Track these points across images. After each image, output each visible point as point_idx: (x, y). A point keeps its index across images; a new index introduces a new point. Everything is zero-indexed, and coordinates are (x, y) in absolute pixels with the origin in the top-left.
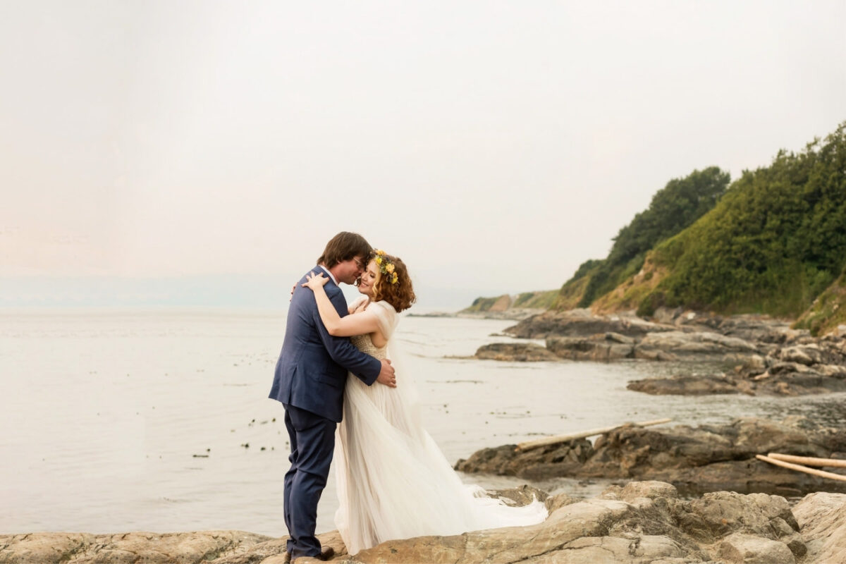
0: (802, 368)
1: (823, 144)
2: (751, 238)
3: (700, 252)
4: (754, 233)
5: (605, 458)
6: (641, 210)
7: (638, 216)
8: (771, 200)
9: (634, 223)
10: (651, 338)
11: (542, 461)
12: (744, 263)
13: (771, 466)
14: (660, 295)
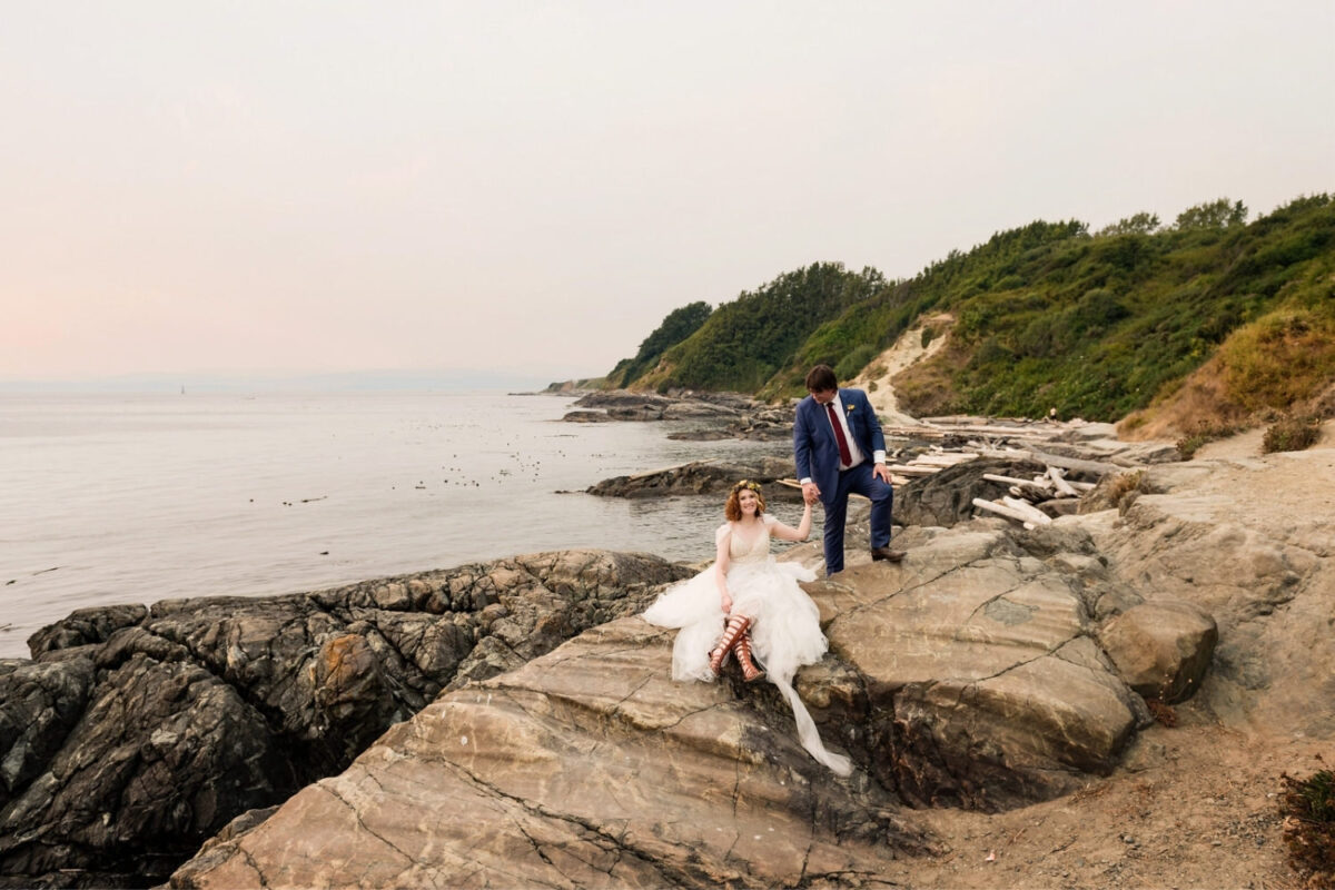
0: (772, 424)
1: (769, 287)
2: (726, 345)
3: (695, 353)
4: (728, 342)
5: (683, 484)
6: (656, 328)
7: (655, 332)
8: (737, 321)
9: (652, 336)
10: (672, 407)
11: (643, 486)
12: (722, 361)
13: (786, 487)
14: (671, 380)
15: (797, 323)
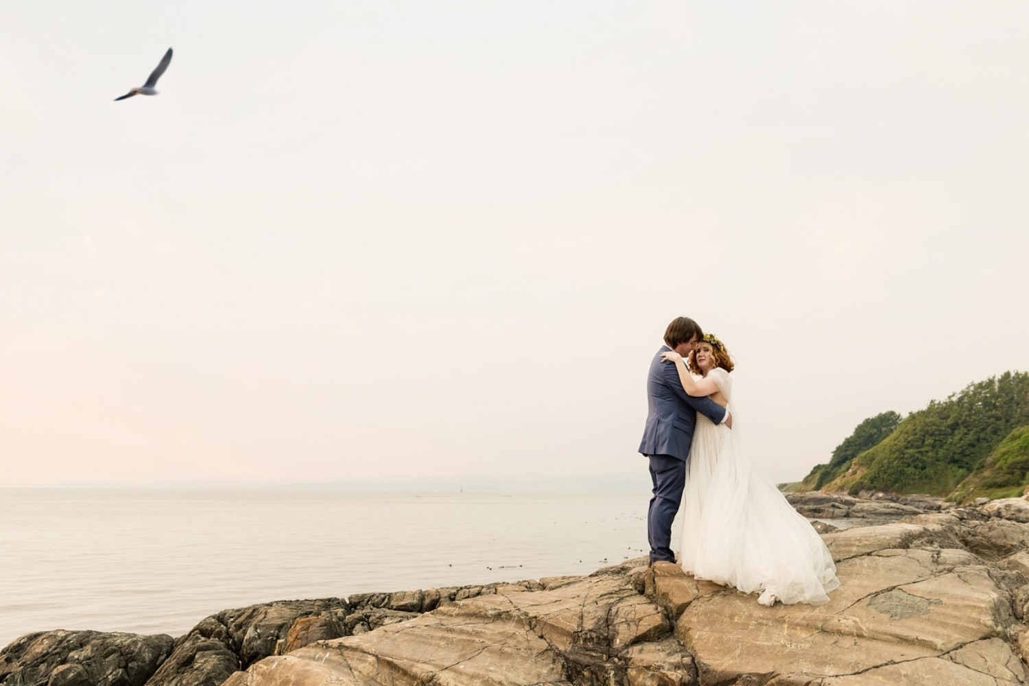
1: (959, 396)
2: (916, 450)
3: (885, 459)
4: (918, 447)
6: (848, 436)
7: (846, 439)
8: (926, 428)
9: (844, 443)
10: (858, 506)
12: (912, 465)
14: (862, 483)
15: (989, 429)
